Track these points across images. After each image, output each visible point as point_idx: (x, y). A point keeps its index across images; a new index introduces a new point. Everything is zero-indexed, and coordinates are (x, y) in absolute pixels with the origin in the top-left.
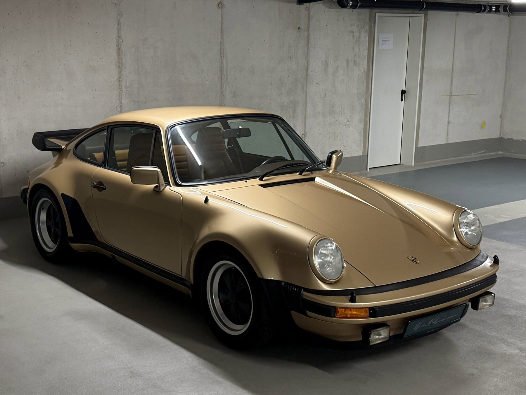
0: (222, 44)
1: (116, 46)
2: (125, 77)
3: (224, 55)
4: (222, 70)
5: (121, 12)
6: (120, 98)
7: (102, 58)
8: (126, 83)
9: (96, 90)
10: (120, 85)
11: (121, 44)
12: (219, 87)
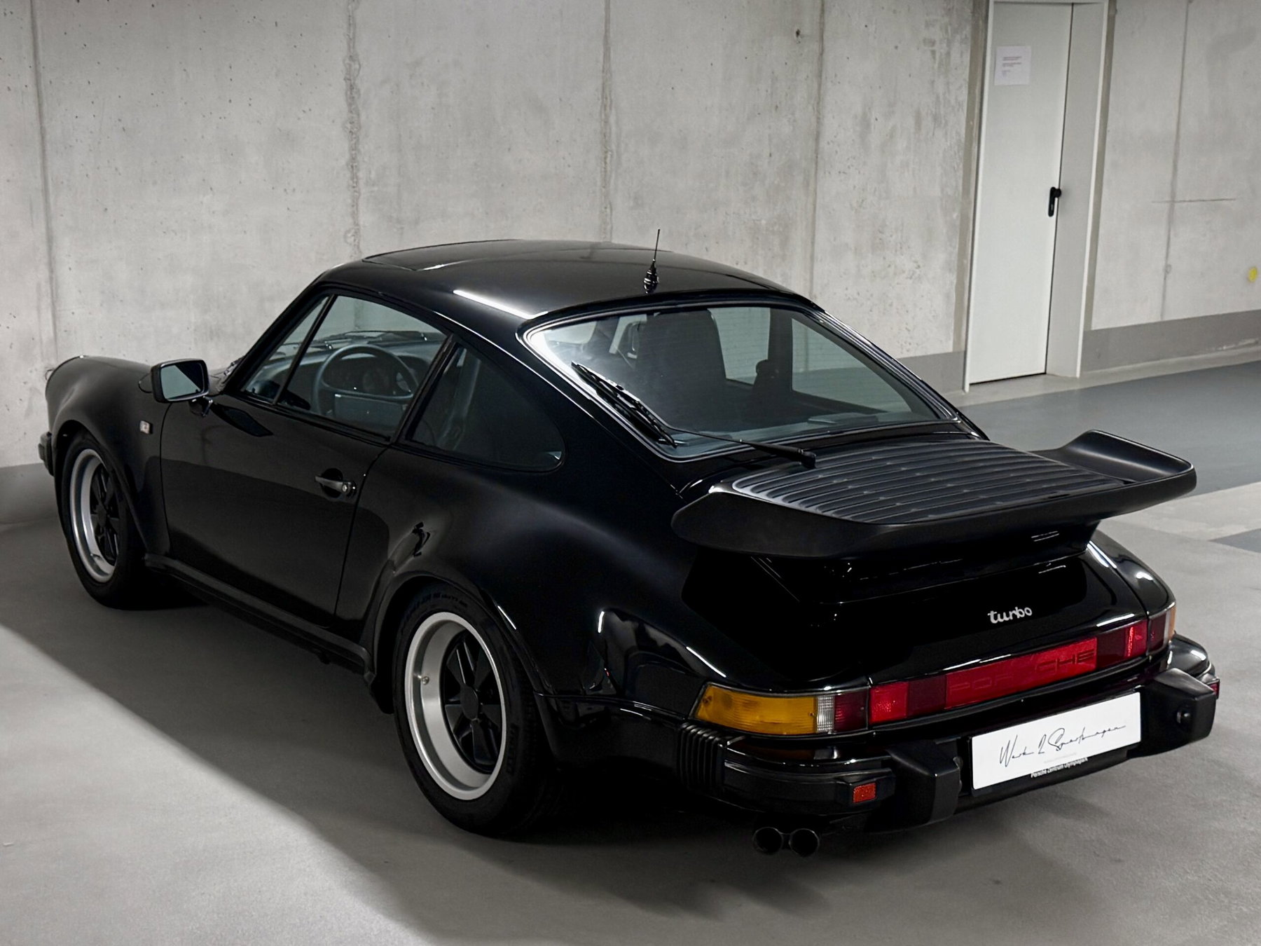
0: (606, 74)
1: (344, 79)
2: (366, 159)
3: (611, 100)
4: (607, 138)
6: (354, 212)
7: (310, 110)
8: (370, 172)
9: (294, 190)
10: (354, 177)
11: (357, 75)
12: (599, 183)
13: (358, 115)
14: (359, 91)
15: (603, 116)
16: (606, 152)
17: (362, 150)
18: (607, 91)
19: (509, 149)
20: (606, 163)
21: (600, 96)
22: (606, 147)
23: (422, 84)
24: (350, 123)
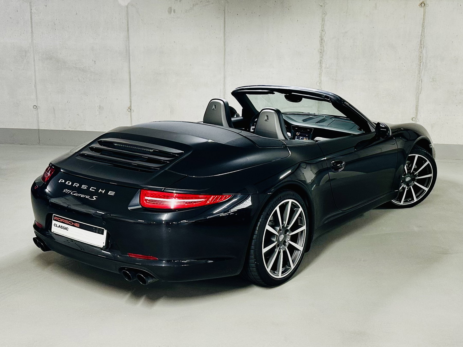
0: (423, 36)
1: (320, 37)
2: (325, 61)
3: (424, 45)
4: (421, 58)
5: (325, 12)
6: (320, 76)
7: (307, 46)
8: (327, 65)
9: (300, 69)
10: (321, 66)
11: (325, 35)
12: (417, 73)
13: (324, 48)
14: (324, 40)
15: (420, 50)
16: (421, 63)
17: (324, 58)
18: (423, 42)
19: (380, 60)
20: (420, 66)
21: (419, 44)
22: (420, 61)
23: (348, 39)
24: (321, 50)
